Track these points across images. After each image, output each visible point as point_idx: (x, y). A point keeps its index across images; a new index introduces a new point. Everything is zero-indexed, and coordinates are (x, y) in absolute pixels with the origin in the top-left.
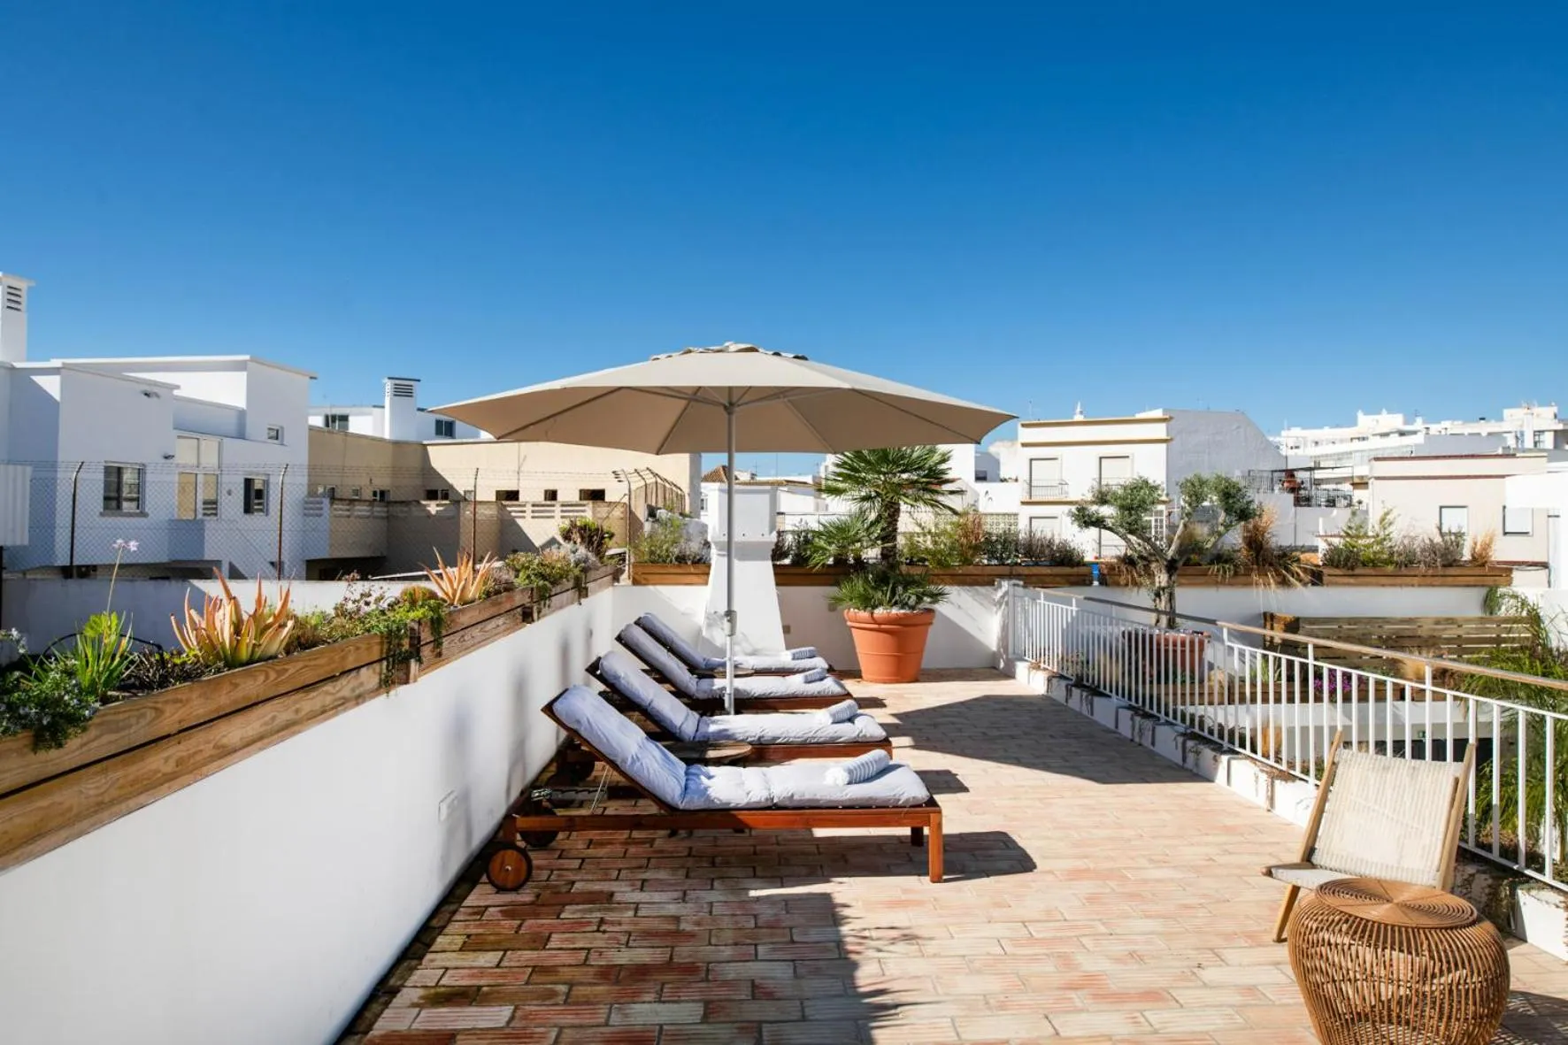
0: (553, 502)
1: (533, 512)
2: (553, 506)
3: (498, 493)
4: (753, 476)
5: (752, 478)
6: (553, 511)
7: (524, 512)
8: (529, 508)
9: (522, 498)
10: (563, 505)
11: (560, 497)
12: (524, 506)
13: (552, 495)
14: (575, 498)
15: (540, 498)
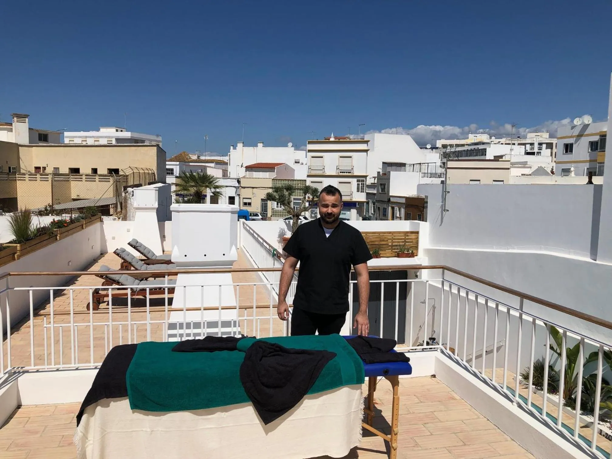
0: (96, 174)
1: (86, 178)
2: (95, 176)
3: (70, 169)
4: (198, 157)
5: (198, 158)
6: (95, 178)
7: (82, 178)
8: (84, 177)
9: (81, 172)
10: (99, 176)
11: (99, 172)
12: (82, 176)
13: (95, 171)
14: (106, 172)
15: (90, 172)
